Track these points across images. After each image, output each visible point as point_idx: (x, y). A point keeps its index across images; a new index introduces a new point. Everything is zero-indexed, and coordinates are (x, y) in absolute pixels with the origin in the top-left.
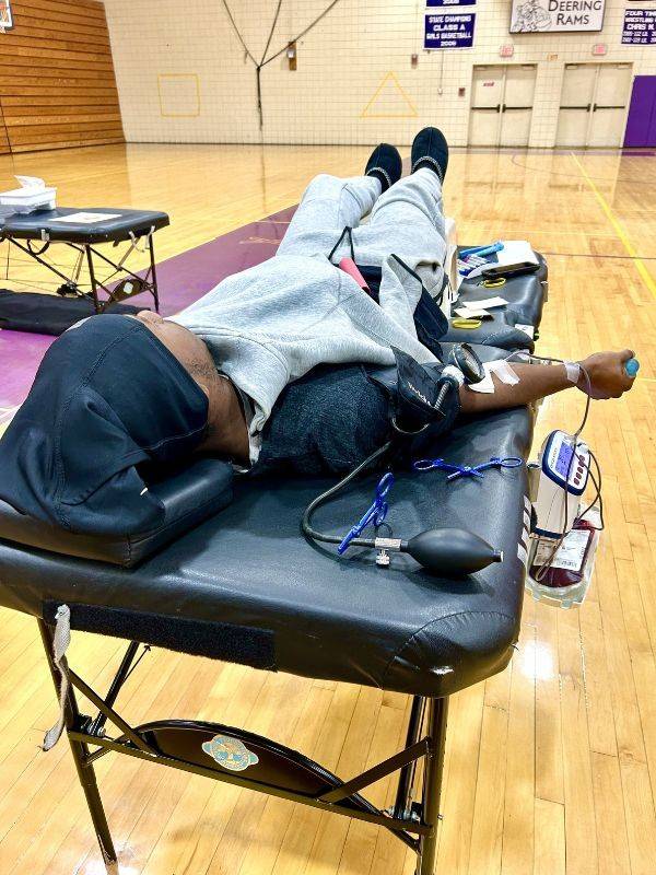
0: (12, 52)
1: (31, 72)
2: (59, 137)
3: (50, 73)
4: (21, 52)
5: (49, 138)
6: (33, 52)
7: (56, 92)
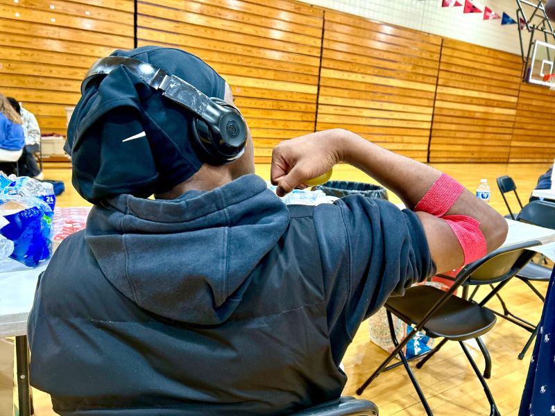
0: (529, 102)
1: (536, 115)
2: (538, 156)
3: (546, 116)
4: (534, 103)
5: (531, 156)
6: (541, 103)
7: (545, 128)
